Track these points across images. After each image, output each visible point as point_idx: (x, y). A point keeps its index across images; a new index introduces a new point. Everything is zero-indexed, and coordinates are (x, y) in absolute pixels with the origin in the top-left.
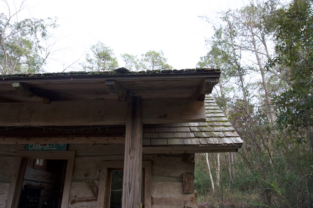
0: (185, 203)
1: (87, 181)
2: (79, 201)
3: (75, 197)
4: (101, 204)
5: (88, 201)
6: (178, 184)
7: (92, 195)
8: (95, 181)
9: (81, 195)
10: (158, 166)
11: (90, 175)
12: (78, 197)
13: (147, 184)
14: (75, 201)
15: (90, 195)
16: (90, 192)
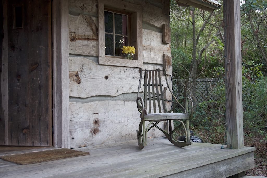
0: (164, 52)
1: (84, 15)
2: (79, 39)
3: (75, 33)
4: (102, 45)
5: (88, 39)
6: (159, 34)
7: (92, 34)
8: (92, 17)
9: (80, 32)
10: (146, 13)
11: (86, 8)
12: (78, 34)
13: (139, 29)
14: (75, 38)
15: (89, 33)
16: (89, 29)
